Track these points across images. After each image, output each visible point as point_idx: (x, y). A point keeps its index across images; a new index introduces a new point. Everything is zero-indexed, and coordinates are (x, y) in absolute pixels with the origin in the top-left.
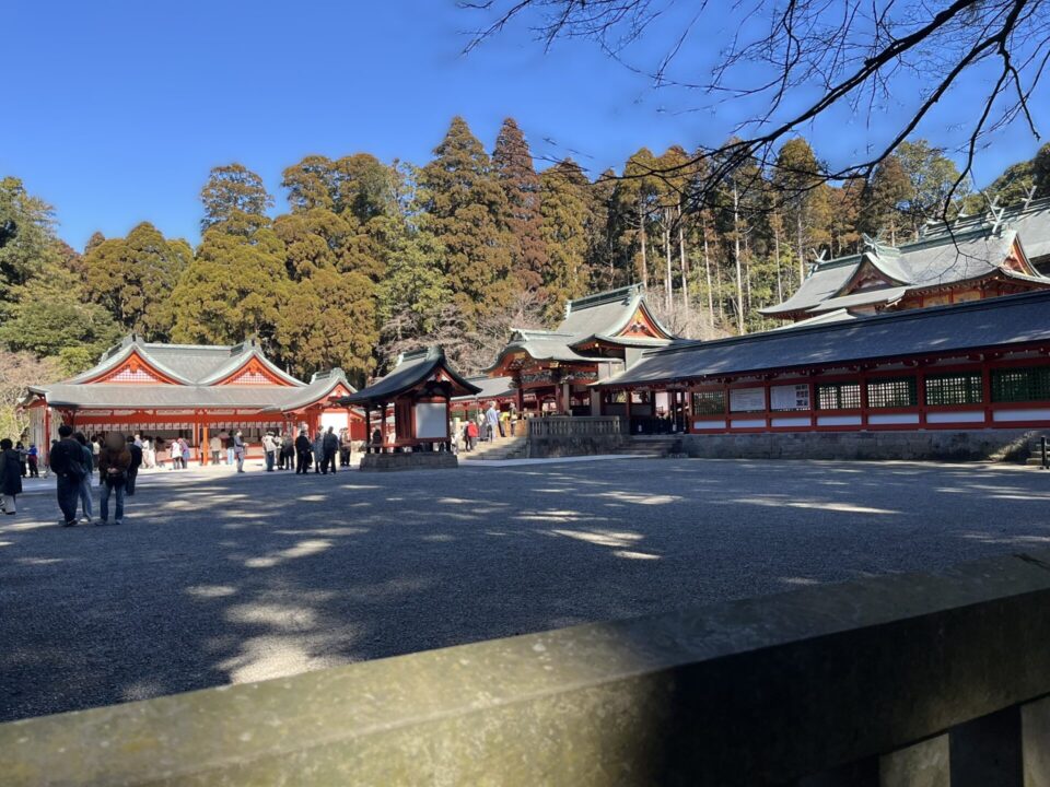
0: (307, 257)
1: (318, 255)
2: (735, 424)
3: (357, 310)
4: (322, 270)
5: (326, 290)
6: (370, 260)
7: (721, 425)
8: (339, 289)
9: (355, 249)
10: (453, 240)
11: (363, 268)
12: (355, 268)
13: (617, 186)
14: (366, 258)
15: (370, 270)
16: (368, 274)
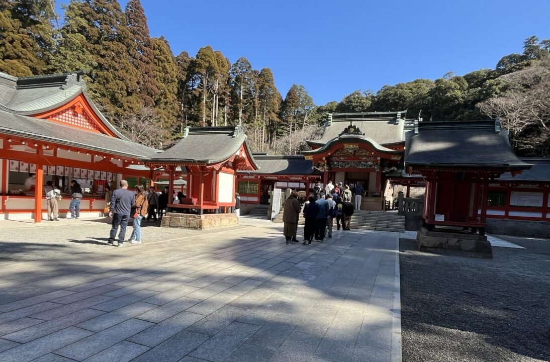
2: (511, 214)
6: (31, 56)
7: (502, 213)
9: (17, 43)
10: (102, 61)
11: (24, 60)
12: (16, 58)
13: (192, 62)
14: (28, 53)
15: (31, 64)
16: (30, 67)
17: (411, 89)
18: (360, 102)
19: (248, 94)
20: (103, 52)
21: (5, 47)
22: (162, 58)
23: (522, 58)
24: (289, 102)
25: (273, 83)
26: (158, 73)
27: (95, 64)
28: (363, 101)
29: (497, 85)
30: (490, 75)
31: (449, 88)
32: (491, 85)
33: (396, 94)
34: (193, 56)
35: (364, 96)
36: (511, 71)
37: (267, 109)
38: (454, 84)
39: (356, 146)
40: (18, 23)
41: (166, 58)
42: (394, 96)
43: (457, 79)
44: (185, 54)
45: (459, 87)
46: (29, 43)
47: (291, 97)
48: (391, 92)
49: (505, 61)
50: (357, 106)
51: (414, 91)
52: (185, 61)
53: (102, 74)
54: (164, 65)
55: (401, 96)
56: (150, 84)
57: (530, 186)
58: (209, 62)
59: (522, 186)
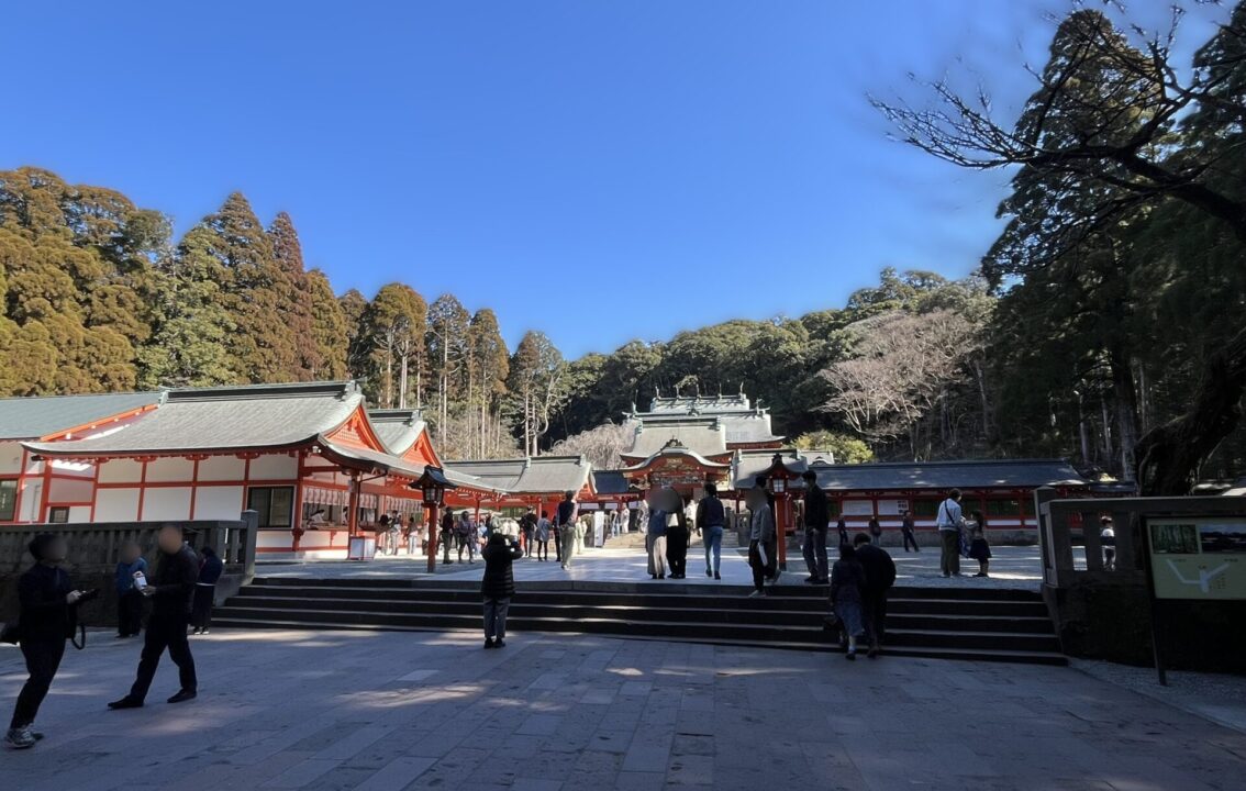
0: (43, 294)
1: (60, 297)
3: (111, 374)
4: (62, 315)
5: (69, 342)
6: (130, 318)
8: (87, 344)
9: (111, 300)
10: (243, 320)
11: (120, 325)
12: (107, 323)
13: (368, 306)
14: (127, 314)
15: (128, 330)
16: (127, 334)
17: (723, 336)
18: (643, 358)
19: (456, 353)
20: (242, 306)
21: (91, 305)
22: (326, 305)
23: (879, 296)
24: (523, 360)
25: (497, 333)
26: (320, 330)
27: (234, 326)
28: (647, 356)
29: (846, 338)
30: (838, 320)
31: (781, 339)
32: (838, 338)
33: (700, 346)
34: (368, 296)
35: (647, 346)
36: (865, 317)
37: (487, 375)
38: (787, 334)
39: (679, 461)
40: (110, 267)
41: (331, 305)
42: (697, 348)
43: (792, 325)
44: (354, 293)
45: (794, 337)
46: (130, 298)
47: (524, 351)
48: (693, 342)
49: (858, 297)
50: (638, 364)
51: (728, 340)
52: (356, 306)
53: (240, 341)
54: (329, 318)
55: (709, 349)
56: (306, 349)
57: (893, 494)
58: (399, 307)
59: (886, 494)
